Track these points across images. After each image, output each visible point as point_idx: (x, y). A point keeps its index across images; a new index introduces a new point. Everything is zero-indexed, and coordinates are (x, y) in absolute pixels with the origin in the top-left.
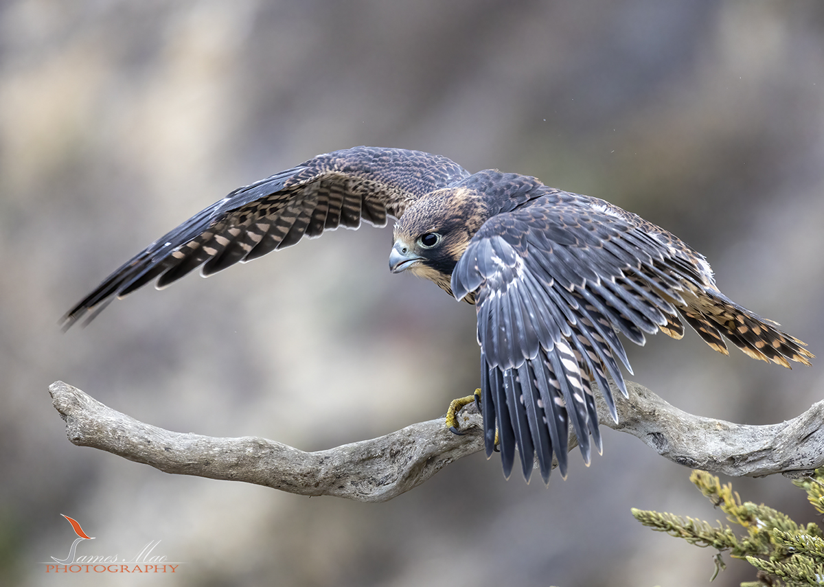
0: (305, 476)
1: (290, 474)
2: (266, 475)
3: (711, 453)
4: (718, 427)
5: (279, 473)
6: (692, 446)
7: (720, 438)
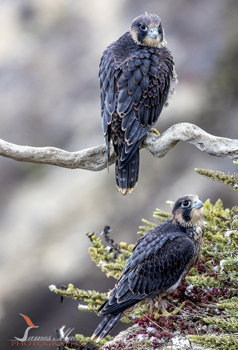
0: (70, 161)
1: (64, 161)
2: (55, 161)
3: (222, 150)
4: (224, 141)
5: (60, 160)
6: (214, 148)
7: (225, 145)
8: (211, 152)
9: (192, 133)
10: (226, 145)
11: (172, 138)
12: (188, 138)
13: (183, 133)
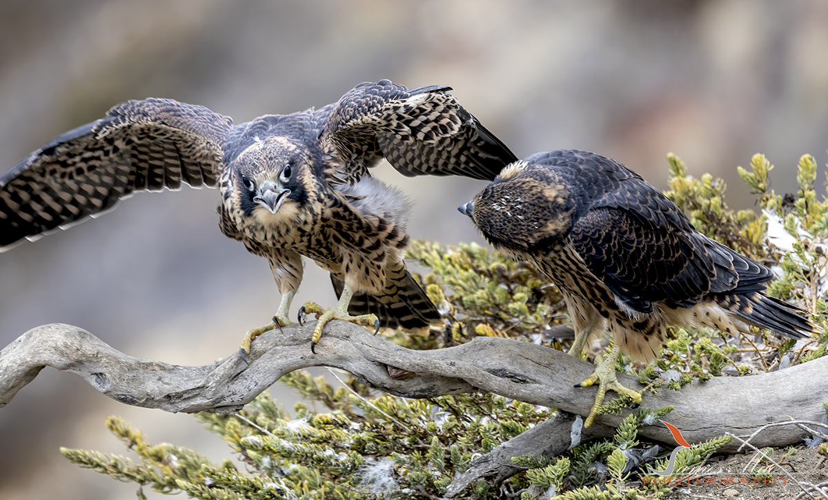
3: (149, 392)
4: (156, 368)
6: (132, 385)
7: (157, 377)
8: (123, 395)
9: (78, 350)
10: (160, 379)
11: (28, 359)
12: (68, 362)
13: (56, 349)
